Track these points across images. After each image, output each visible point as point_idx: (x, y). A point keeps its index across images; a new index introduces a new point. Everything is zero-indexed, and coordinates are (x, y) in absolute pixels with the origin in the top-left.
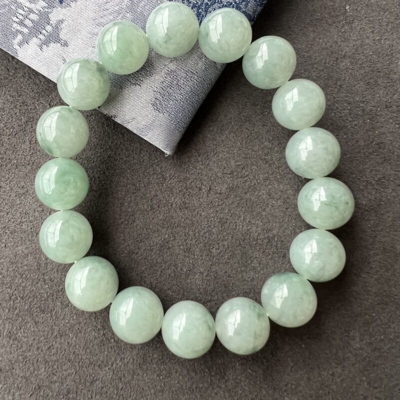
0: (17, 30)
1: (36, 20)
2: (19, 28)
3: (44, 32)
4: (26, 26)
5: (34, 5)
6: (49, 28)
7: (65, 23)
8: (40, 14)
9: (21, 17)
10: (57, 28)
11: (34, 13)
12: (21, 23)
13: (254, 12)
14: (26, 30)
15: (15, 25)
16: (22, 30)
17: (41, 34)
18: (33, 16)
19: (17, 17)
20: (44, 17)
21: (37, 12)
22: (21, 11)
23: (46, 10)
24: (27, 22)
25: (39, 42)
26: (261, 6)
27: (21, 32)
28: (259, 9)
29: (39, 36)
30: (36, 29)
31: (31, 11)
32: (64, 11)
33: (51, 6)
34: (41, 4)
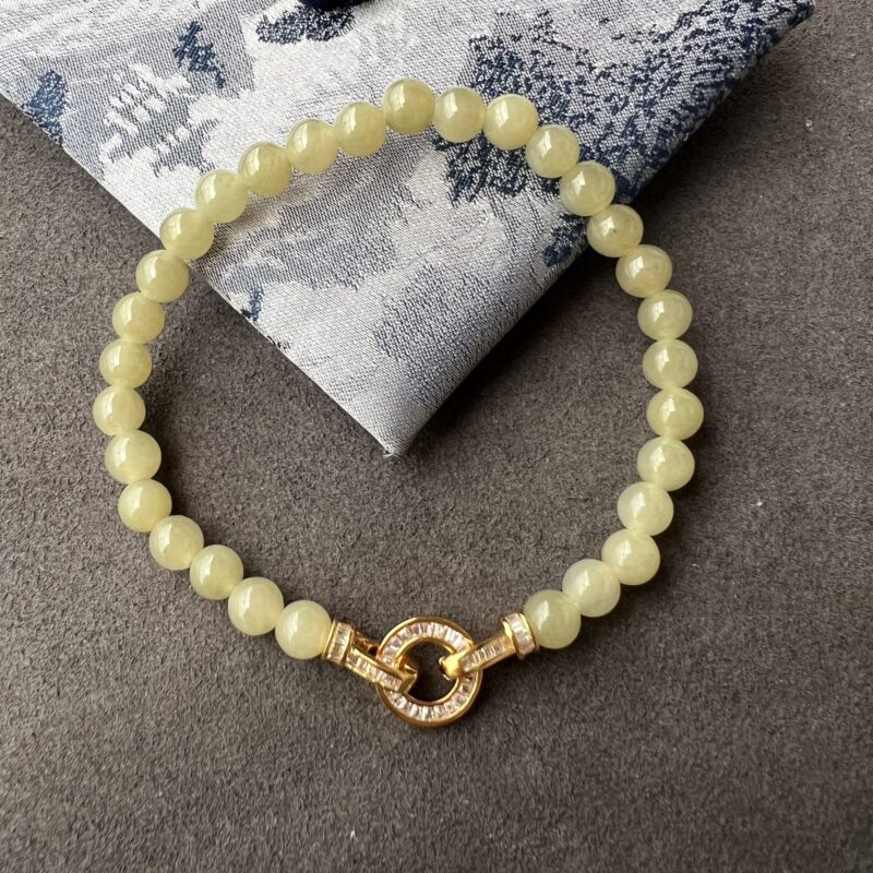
0: (114, 125)
1: (159, 111)
2: (119, 121)
3: (170, 138)
4: (134, 120)
5: (162, 81)
6: (183, 133)
7: (220, 128)
8: (171, 101)
9: (128, 100)
10: (200, 135)
11: (158, 96)
12: (127, 113)
13: (638, 176)
14: (132, 129)
15: (112, 114)
16: (125, 126)
17: (162, 140)
18: (157, 105)
19: (120, 99)
20: (178, 110)
21: (165, 96)
22: (131, 89)
23: (186, 95)
24: (140, 112)
25: (154, 158)
26: (653, 166)
27: (121, 131)
28: (649, 172)
29: (158, 146)
30: (154, 132)
31: (153, 91)
32: (223, 103)
33: (197, 89)
34: (178, 81)
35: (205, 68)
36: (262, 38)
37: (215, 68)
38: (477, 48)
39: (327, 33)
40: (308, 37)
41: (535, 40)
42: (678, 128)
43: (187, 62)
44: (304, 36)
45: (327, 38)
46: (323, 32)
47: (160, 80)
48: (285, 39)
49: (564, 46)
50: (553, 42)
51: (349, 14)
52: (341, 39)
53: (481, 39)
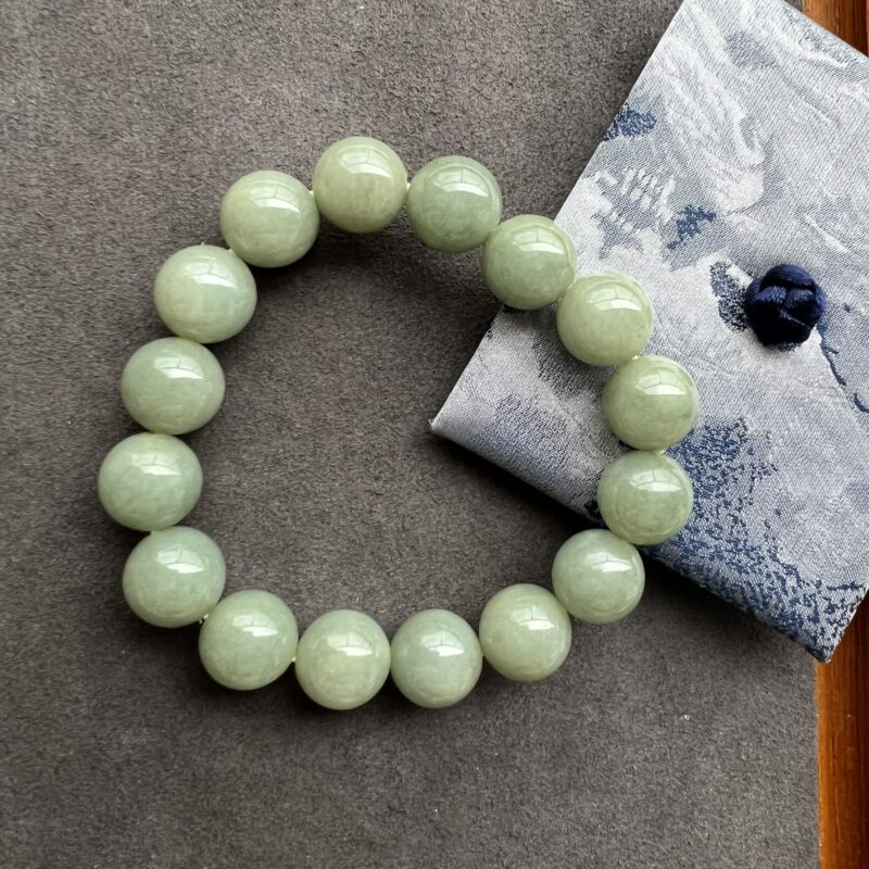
0: (623, 178)
3: (622, 221)
6: (628, 227)
8: (650, 213)
9: (645, 182)
10: (629, 241)
11: (653, 203)
12: (635, 183)
14: (624, 190)
15: (631, 173)
18: (646, 201)
20: (645, 220)
21: (654, 207)
22: (654, 182)
23: (657, 223)
24: (637, 193)
26: (675, 565)
28: (670, 564)
30: (624, 207)
31: (655, 199)
32: (657, 251)
33: (664, 230)
34: (667, 213)
35: (681, 232)
36: (713, 269)
37: (682, 240)
38: (737, 425)
39: (726, 315)
40: (721, 302)
41: (752, 465)
42: (707, 579)
43: (683, 217)
44: (719, 298)
45: (723, 316)
46: (727, 312)
47: (665, 201)
48: (716, 287)
49: (752, 487)
50: (753, 479)
51: (745, 327)
52: (723, 325)
53: (745, 427)
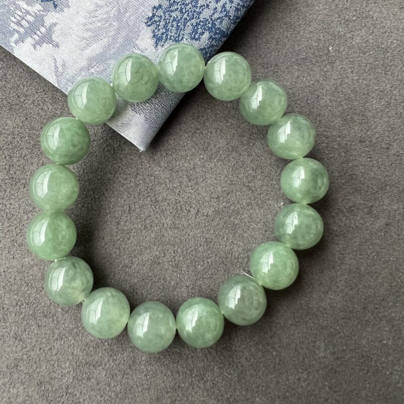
1: (32, 21)
2: (16, 27)
4: (22, 26)
5: (31, 7)
7: (58, 26)
13: (228, 29)
16: (19, 30)
17: (35, 34)
25: (33, 42)
27: (17, 32)
29: (34, 36)
